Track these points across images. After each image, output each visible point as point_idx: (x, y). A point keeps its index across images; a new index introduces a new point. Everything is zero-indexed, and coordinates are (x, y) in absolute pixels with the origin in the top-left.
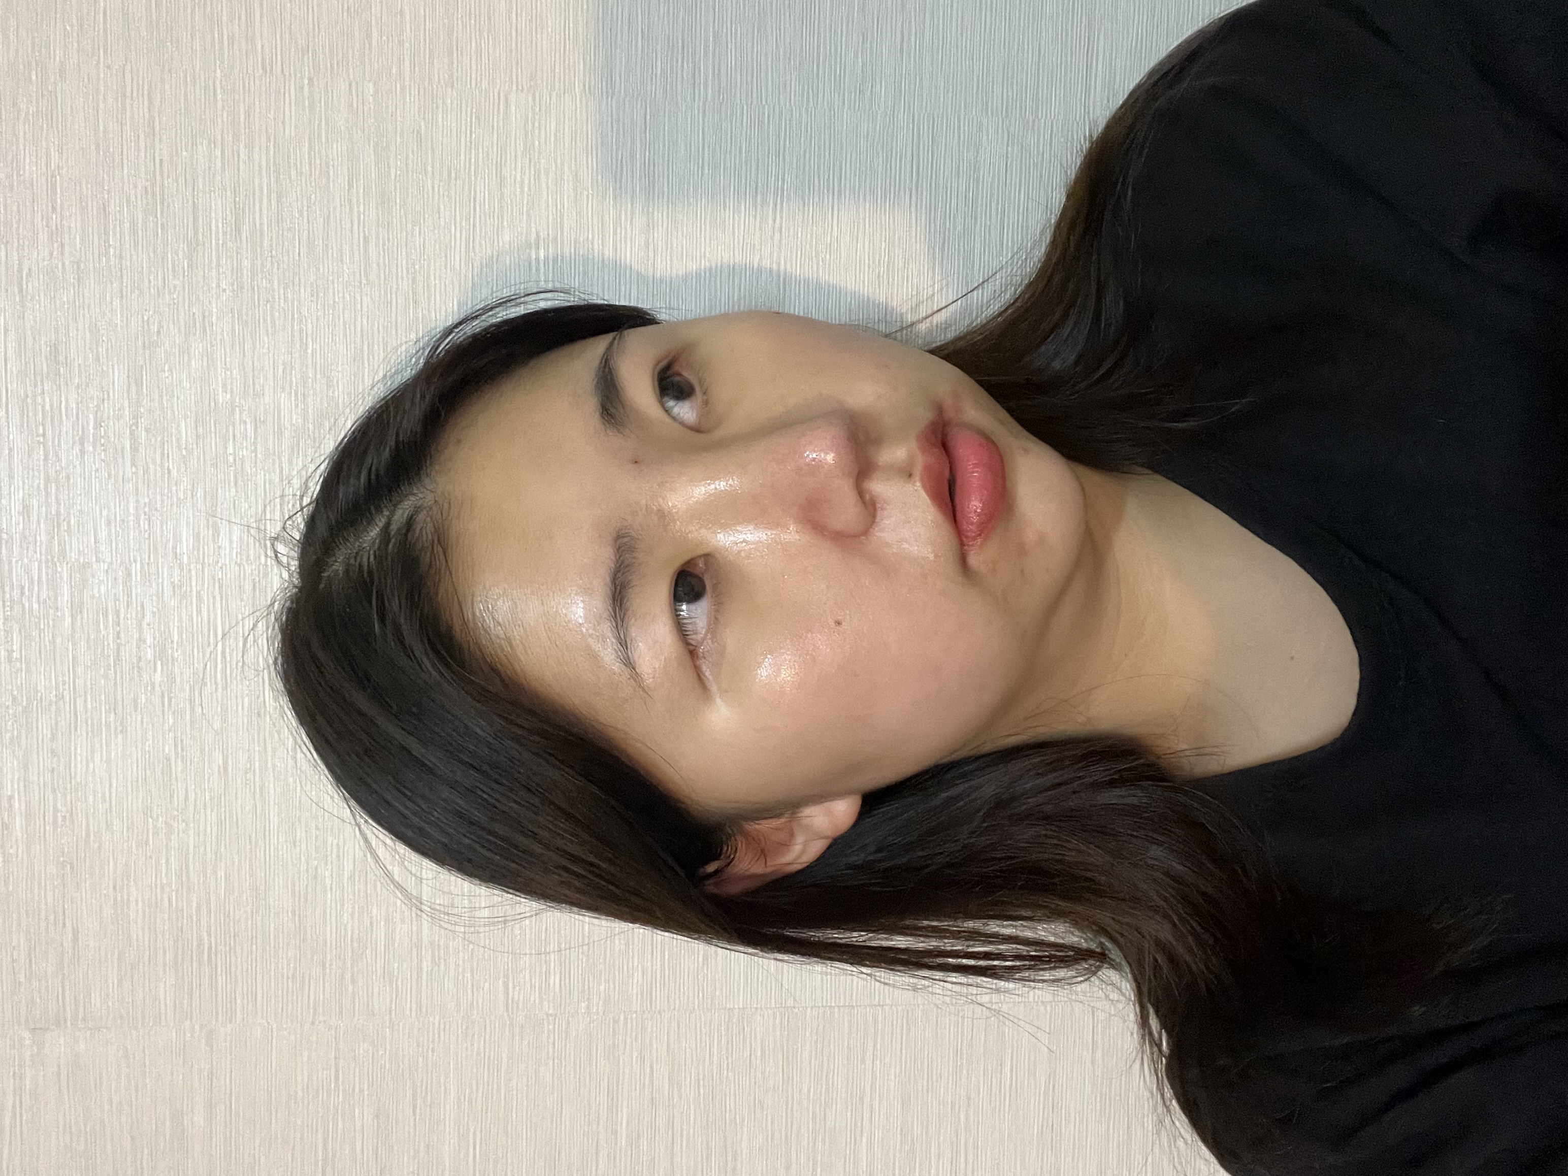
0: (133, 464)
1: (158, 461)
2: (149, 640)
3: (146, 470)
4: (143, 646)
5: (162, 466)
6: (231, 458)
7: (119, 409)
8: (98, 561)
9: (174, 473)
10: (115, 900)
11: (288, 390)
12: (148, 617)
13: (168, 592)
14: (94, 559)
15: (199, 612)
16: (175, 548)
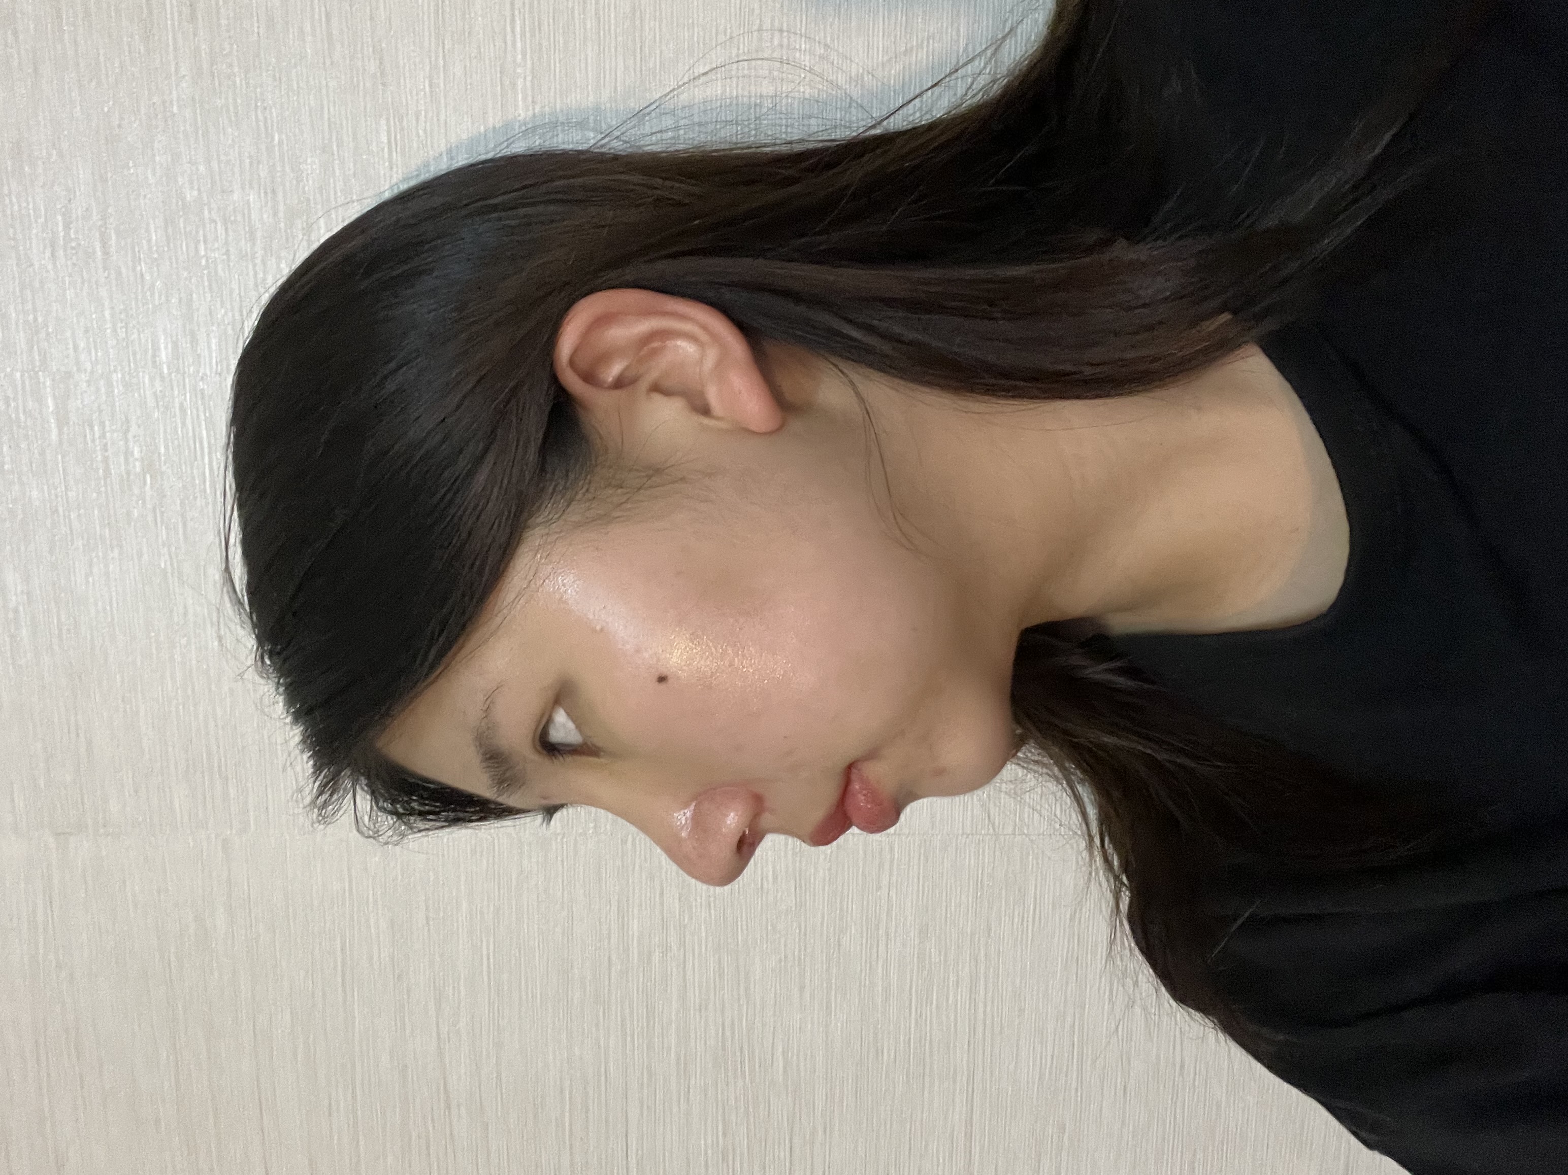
0: (105, 269)
1: (130, 264)
2: (137, 454)
3: (119, 273)
4: (131, 460)
5: (134, 269)
6: (204, 262)
7: (87, 209)
8: (79, 370)
9: (148, 277)
10: (125, 711)
11: (256, 186)
12: (134, 429)
13: (151, 403)
14: (75, 369)
15: (184, 424)
16: (154, 356)
